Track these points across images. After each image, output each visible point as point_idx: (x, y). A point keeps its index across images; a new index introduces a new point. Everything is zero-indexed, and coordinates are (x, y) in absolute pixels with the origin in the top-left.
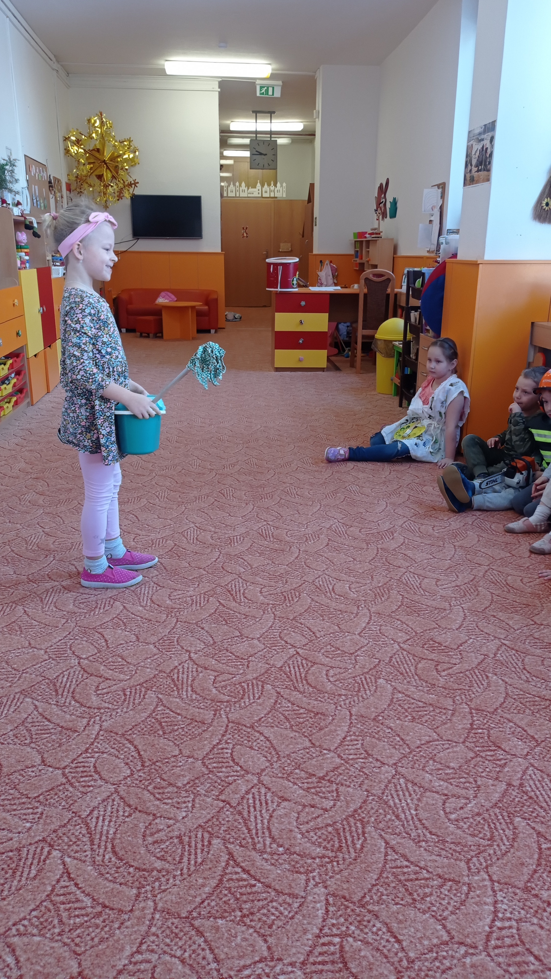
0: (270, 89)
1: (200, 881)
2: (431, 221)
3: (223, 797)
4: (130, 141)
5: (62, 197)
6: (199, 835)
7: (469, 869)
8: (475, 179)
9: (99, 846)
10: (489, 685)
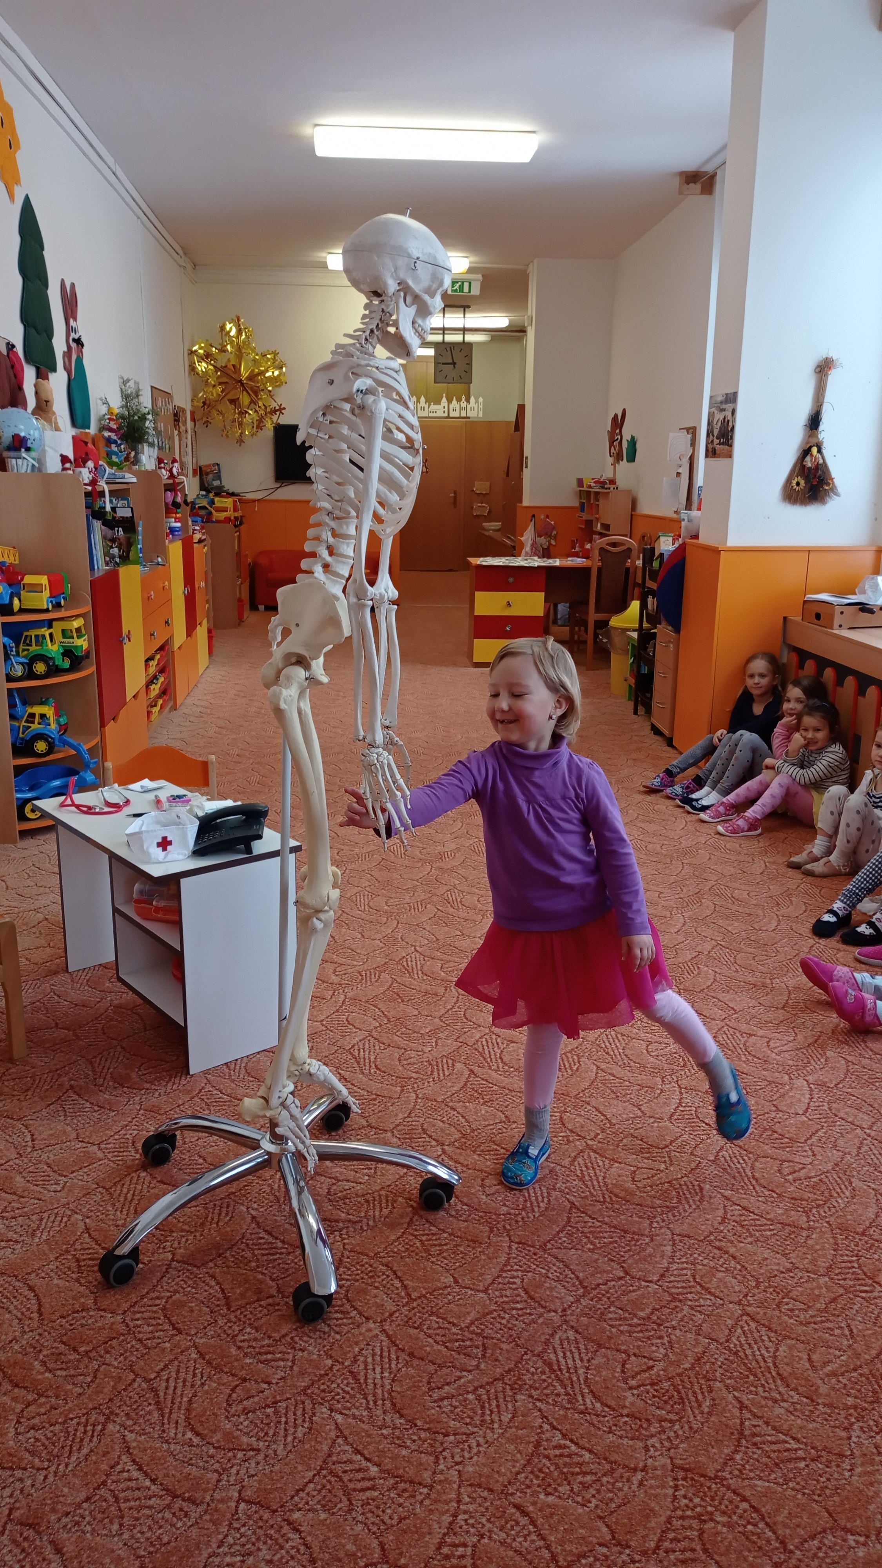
0: (466, 285)
1: (449, 1084)
2: (678, 474)
3: (461, 1040)
4: (275, 354)
5: (187, 431)
6: (445, 1061)
7: (663, 1081)
8: (718, 452)
9: (365, 1065)
10: (699, 974)
